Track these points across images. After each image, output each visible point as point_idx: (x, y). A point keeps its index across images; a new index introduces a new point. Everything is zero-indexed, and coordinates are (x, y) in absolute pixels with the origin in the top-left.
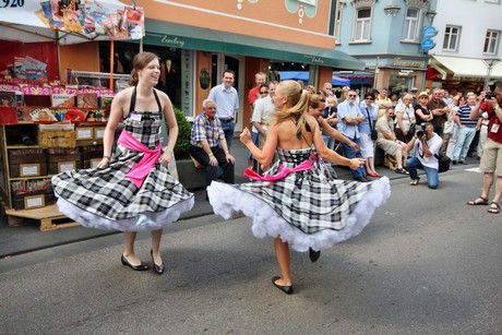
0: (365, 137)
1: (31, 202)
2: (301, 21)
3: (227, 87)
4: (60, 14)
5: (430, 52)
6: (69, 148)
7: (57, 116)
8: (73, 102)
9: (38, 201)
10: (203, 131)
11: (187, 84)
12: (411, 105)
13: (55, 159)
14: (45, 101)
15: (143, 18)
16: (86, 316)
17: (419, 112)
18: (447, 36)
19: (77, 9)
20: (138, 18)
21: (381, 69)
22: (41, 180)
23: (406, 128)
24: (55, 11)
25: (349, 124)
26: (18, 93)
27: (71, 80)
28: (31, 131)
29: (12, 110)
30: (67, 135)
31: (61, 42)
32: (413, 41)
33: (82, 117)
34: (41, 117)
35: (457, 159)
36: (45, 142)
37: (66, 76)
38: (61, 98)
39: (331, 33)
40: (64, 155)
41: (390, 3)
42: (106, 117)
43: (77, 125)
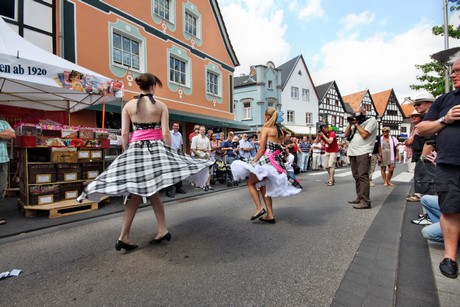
1: (43, 200)
2: (215, 105)
3: (175, 132)
4: (70, 81)
5: (282, 123)
6: (73, 164)
7: (65, 143)
8: (76, 134)
9: (49, 199)
13: (62, 172)
14: (58, 134)
18: (288, 115)
19: (81, 78)
20: (120, 87)
22: (51, 185)
24: (67, 79)
25: (246, 151)
26: (38, 127)
28: (46, 153)
29: (33, 138)
30: (72, 155)
31: (71, 110)
33: (82, 144)
34: (53, 143)
36: (55, 159)
38: (68, 131)
39: (231, 111)
40: (69, 168)
41: (259, 100)
42: (99, 144)
43: (78, 149)
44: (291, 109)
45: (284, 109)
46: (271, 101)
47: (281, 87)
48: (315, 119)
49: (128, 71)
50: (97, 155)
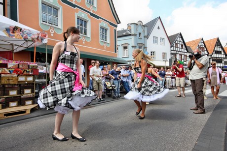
0: (130, 81)
2: (105, 48)
4: (13, 32)
6: (15, 85)
7: (10, 71)
8: (17, 66)
13: (8, 89)
14: (5, 66)
15: (47, 36)
18: (151, 54)
19: (20, 31)
20: (45, 36)
24: (12, 31)
25: (124, 77)
30: (14, 79)
31: (15, 51)
33: (21, 72)
34: (2, 71)
36: (3, 82)
38: (12, 64)
39: (116, 52)
40: (12, 88)
41: (133, 45)
42: (31, 72)
43: (18, 75)
44: (153, 50)
45: (149, 51)
46: (141, 45)
47: (147, 37)
48: (169, 57)
49: (51, 27)
50: (30, 79)
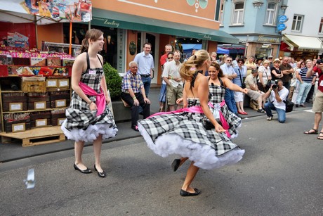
1: (17, 128)
2: (196, 11)
3: (146, 54)
4: (37, 5)
5: (283, 32)
6: (42, 93)
7: (34, 71)
8: (45, 62)
9: (21, 127)
10: (129, 82)
11: (121, 52)
12: (268, 68)
13: (32, 100)
14: (26, 62)
15: (91, 8)
16: (50, 202)
17: (274, 72)
18: (294, 22)
19: (47, 2)
20: (88, 8)
21: (250, 43)
22: (23, 113)
23: (265, 83)
24: (33, 3)
26: (9, 56)
27: (44, 48)
28: (17, 81)
29: (5, 67)
30: (40, 84)
31: (38, 23)
32: (272, 25)
33: (50, 72)
34: (23, 72)
35: (299, 103)
36: (26, 88)
37: (41, 45)
38: (36, 60)
39: (217, 19)
40: (38, 97)
42: (66, 72)
43: (47, 78)
44: (299, 13)
50: (64, 84)
